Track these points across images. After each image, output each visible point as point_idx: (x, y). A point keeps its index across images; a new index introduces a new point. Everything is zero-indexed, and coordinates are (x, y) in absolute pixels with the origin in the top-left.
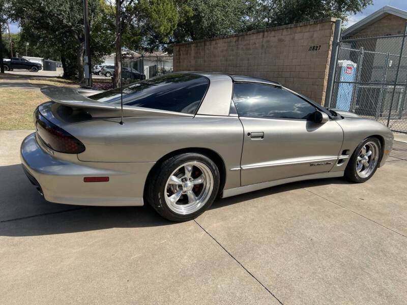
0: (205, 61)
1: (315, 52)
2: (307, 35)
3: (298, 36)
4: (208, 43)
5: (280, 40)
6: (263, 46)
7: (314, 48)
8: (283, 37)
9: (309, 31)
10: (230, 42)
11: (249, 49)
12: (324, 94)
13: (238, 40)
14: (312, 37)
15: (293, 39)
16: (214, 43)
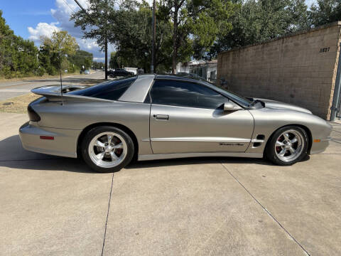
0: (239, 65)
1: (324, 54)
2: (318, 38)
3: (310, 40)
4: (241, 51)
5: (296, 45)
6: (282, 50)
7: (324, 50)
8: (299, 42)
9: (320, 35)
10: (258, 48)
11: (272, 54)
12: (333, 92)
13: (263, 47)
14: (322, 40)
15: (307, 43)
16: (246, 50)
